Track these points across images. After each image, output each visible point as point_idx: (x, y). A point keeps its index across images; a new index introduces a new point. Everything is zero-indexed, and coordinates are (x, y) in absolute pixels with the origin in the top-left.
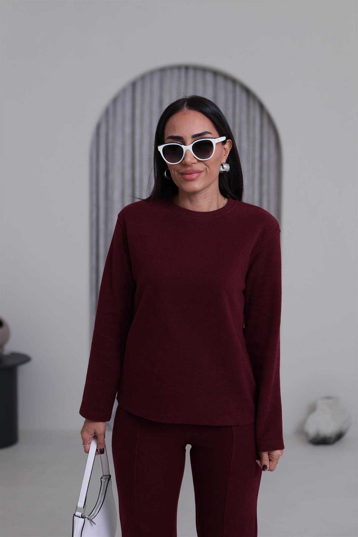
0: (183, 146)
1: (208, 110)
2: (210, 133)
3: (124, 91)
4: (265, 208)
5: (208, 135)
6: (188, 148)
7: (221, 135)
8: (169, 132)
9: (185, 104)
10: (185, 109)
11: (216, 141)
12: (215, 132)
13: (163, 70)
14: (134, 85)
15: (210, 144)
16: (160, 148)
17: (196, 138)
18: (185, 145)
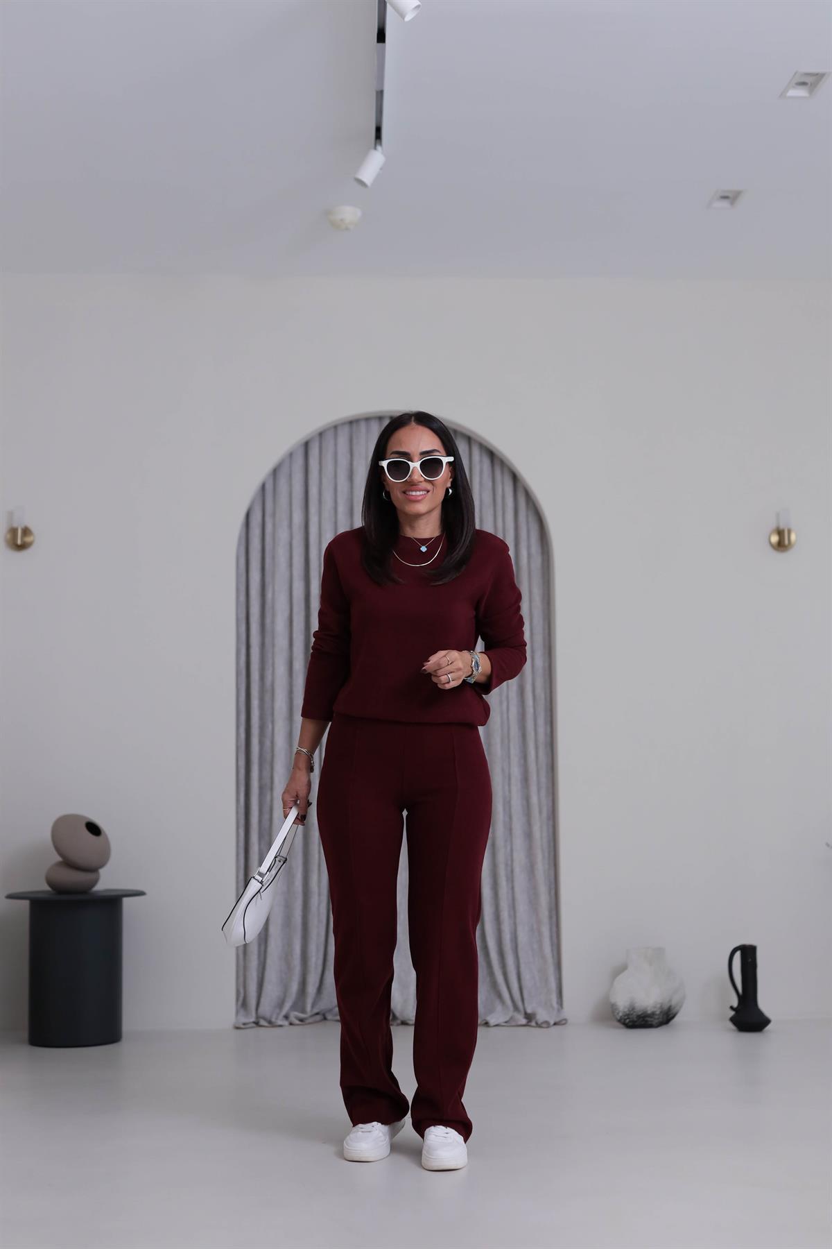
0: (409, 463)
1: (435, 426)
2: (438, 451)
3: (291, 455)
4: (500, 536)
5: (438, 454)
6: (415, 465)
7: (448, 455)
8: (393, 446)
9: (413, 419)
10: (413, 424)
11: (446, 460)
12: (443, 451)
13: (352, 423)
14: (306, 445)
15: (440, 462)
17: (424, 455)
18: (412, 462)
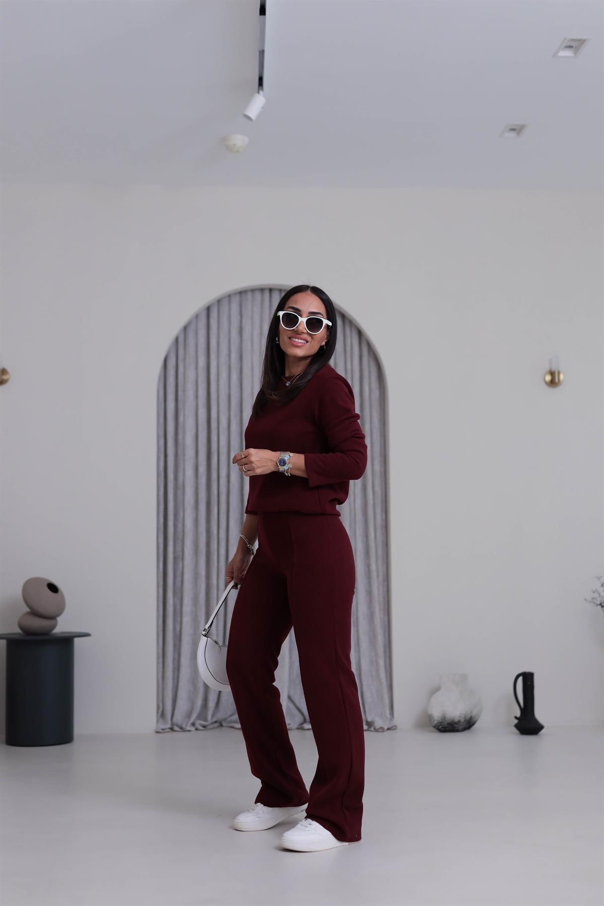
3: (197, 316)
5: (320, 316)
9: (310, 289)
10: (309, 292)
11: (326, 322)
13: (242, 293)
14: (208, 309)
16: (281, 313)
17: (310, 314)
18: (301, 317)
